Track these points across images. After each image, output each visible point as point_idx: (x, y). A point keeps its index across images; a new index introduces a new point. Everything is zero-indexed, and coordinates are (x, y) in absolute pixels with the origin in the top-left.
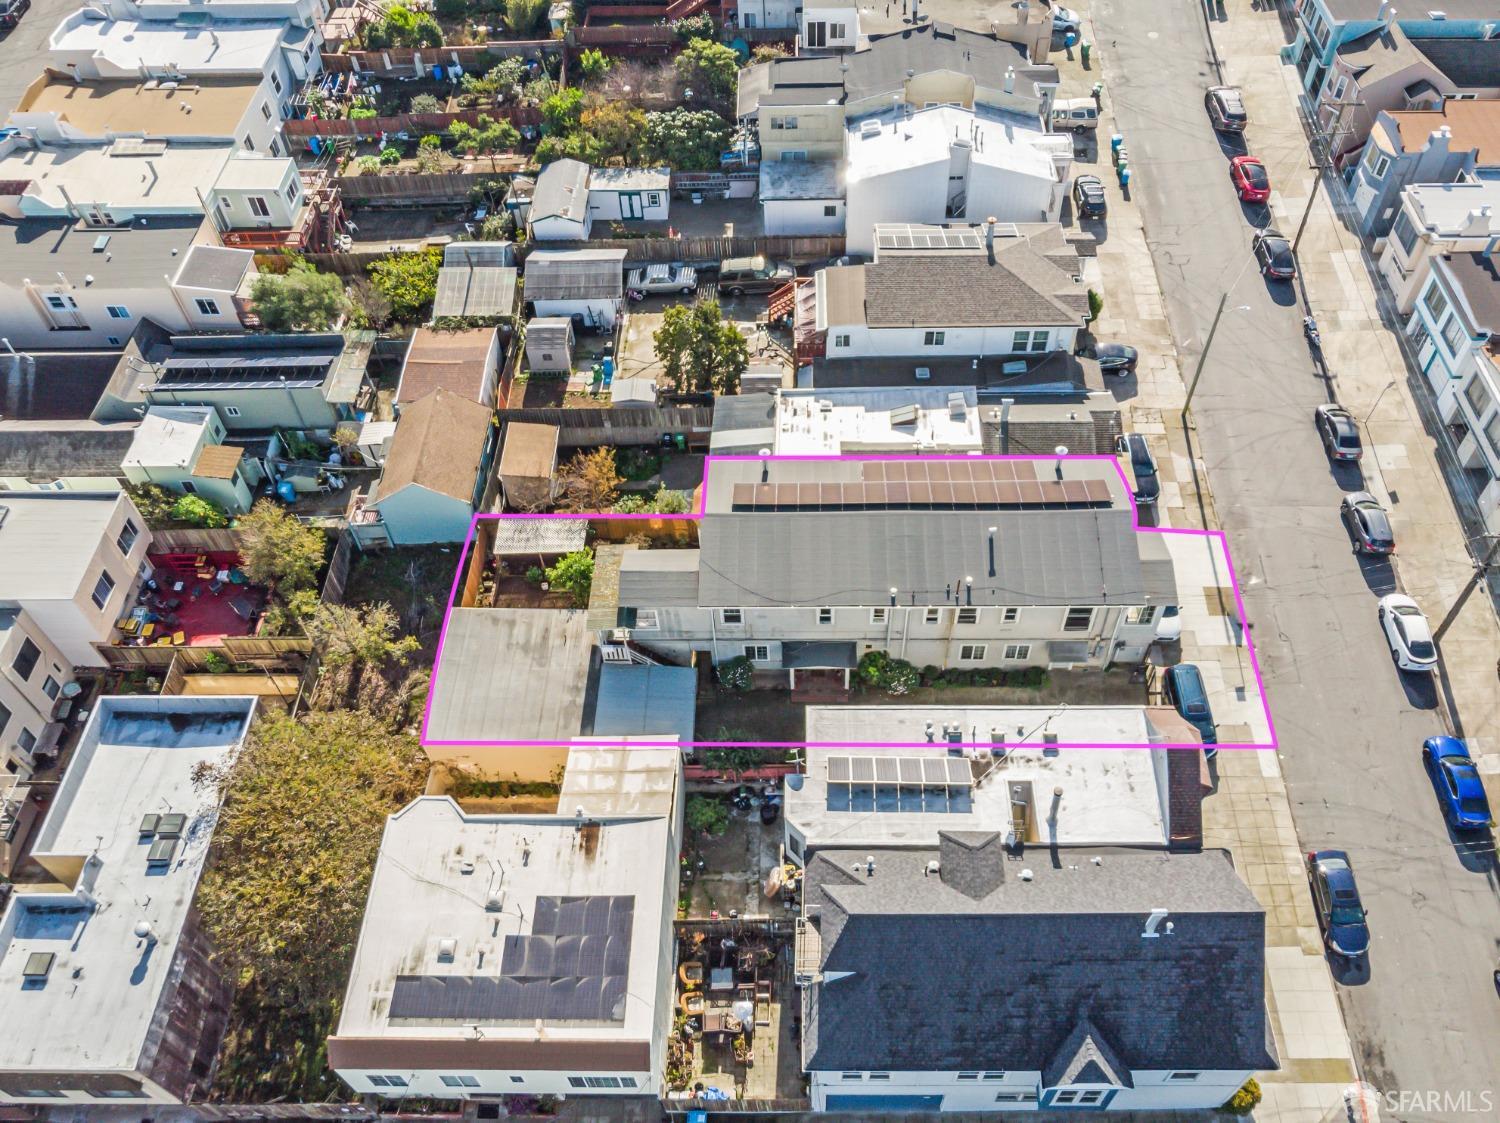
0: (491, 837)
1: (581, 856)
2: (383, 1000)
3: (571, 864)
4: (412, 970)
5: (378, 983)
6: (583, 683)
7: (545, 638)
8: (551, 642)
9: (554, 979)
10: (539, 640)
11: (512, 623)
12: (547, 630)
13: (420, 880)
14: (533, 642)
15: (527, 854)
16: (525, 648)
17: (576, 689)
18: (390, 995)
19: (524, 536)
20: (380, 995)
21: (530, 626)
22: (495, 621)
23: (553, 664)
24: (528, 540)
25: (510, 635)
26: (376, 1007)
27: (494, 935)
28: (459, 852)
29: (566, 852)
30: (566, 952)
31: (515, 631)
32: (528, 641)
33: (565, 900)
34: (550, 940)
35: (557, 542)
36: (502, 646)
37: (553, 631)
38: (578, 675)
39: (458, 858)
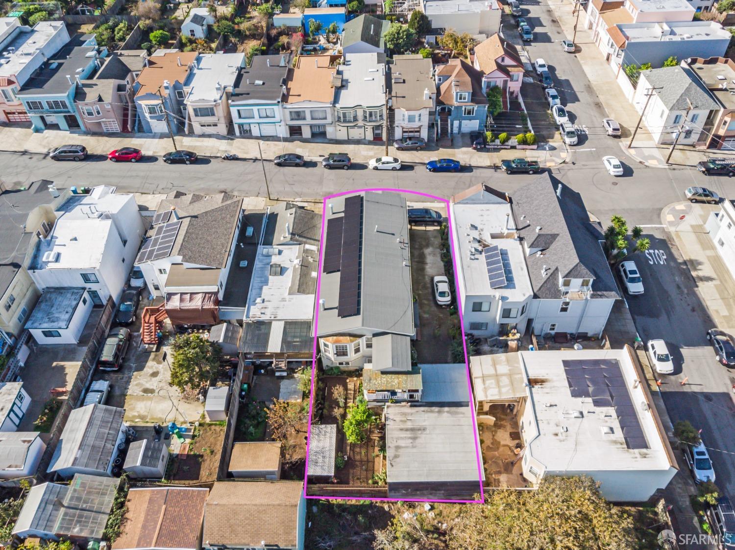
0: (545, 422)
1: (545, 384)
2: (640, 454)
3: (551, 388)
4: (621, 444)
5: (633, 458)
6: (436, 409)
7: (407, 430)
8: (410, 427)
9: (608, 386)
10: (408, 432)
11: (398, 448)
12: (401, 430)
13: (576, 450)
14: (410, 436)
15: (551, 406)
16: (415, 438)
17: (439, 412)
18: (636, 451)
19: (320, 460)
20: (638, 456)
21: (398, 439)
22: (396, 457)
23: (424, 424)
24: (324, 457)
25: (407, 447)
26: (644, 456)
27: (594, 413)
28: (556, 435)
29: (545, 390)
30: (594, 382)
31: (403, 445)
32: (411, 438)
33: (570, 386)
34: (591, 389)
35: (328, 440)
36: (414, 450)
37: (402, 426)
38: (432, 412)
39: (560, 434)
